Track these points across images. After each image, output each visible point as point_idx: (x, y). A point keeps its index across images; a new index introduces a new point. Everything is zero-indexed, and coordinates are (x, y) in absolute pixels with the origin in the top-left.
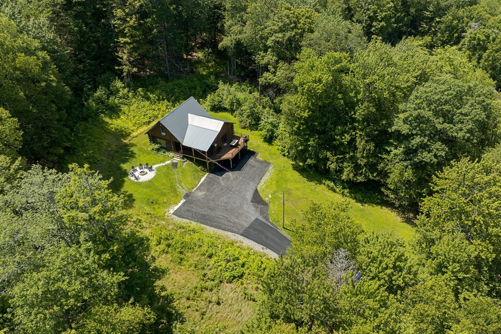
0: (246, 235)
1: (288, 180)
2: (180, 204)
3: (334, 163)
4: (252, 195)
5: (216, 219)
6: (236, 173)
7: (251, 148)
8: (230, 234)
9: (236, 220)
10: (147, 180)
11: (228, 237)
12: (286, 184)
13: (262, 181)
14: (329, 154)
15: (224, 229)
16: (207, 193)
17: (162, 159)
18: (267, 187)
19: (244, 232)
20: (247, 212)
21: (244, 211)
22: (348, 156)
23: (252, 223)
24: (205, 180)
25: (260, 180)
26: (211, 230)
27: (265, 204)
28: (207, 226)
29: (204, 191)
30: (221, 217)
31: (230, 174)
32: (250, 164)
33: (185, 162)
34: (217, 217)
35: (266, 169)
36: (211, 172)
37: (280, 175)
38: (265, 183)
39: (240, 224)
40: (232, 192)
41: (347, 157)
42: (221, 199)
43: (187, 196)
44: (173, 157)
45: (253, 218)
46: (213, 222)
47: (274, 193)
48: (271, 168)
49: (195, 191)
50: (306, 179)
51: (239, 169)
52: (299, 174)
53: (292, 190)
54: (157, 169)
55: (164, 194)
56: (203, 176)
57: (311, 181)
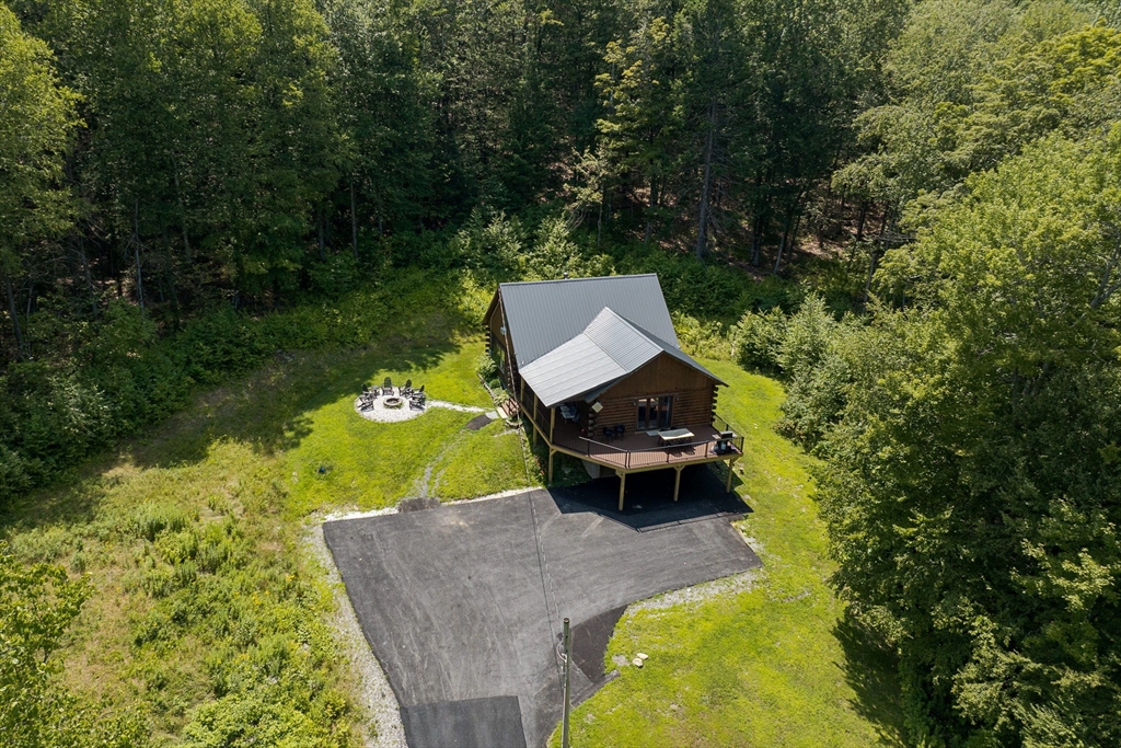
0: (415, 719)
1: (770, 650)
2: (374, 513)
3: (990, 680)
4: (587, 618)
5: (398, 609)
6: (618, 528)
7: (752, 495)
8: (376, 679)
9: (446, 655)
10: (379, 420)
11: (360, 682)
12: (745, 659)
13: (672, 598)
14: (984, 628)
15: (378, 654)
16: (469, 531)
17: (472, 396)
18: (666, 625)
19: (420, 709)
20: (512, 656)
21: (506, 646)
22: (1068, 678)
23: (481, 702)
24: (512, 497)
25: (663, 591)
26: (345, 627)
27: (596, 674)
28: (350, 610)
29: (467, 521)
30: (417, 612)
31: (593, 523)
32: (690, 531)
33: (512, 427)
34: (406, 609)
35: (727, 571)
36: (550, 490)
37: (757, 619)
38: (675, 608)
39: (439, 675)
40: (537, 570)
41: (1064, 682)
42: (485, 568)
43: (417, 505)
44: (500, 405)
45: (504, 689)
46: (382, 612)
47: (666, 659)
48: (748, 577)
49: (450, 506)
50: (853, 694)
51: (636, 526)
52: (843, 662)
53: (747, 693)
54: (434, 410)
55: (369, 469)
56: (519, 485)
57: (871, 717)
